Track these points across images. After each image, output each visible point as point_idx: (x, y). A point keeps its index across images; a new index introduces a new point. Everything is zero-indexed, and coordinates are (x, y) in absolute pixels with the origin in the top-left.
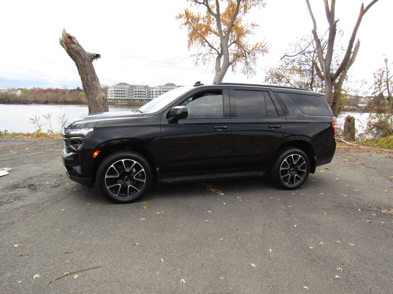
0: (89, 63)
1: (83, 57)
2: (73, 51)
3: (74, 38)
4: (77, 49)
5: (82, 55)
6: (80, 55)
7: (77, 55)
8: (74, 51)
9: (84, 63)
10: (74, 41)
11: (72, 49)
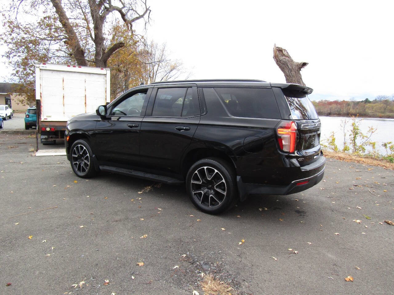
0: (296, 73)
1: (290, 67)
2: (280, 62)
3: (285, 50)
4: (284, 60)
5: (289, 66)
6: (288, 66)
7: (284, 66)
8: (282, 63)
9: (290, 73)
10: (285, 53)
11: (280, 61)
